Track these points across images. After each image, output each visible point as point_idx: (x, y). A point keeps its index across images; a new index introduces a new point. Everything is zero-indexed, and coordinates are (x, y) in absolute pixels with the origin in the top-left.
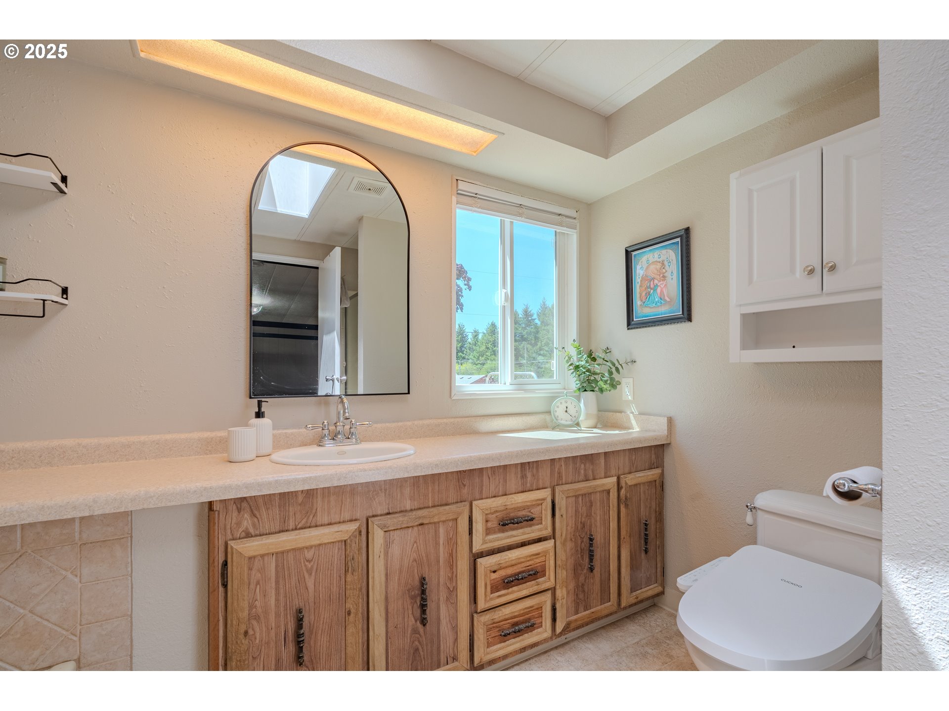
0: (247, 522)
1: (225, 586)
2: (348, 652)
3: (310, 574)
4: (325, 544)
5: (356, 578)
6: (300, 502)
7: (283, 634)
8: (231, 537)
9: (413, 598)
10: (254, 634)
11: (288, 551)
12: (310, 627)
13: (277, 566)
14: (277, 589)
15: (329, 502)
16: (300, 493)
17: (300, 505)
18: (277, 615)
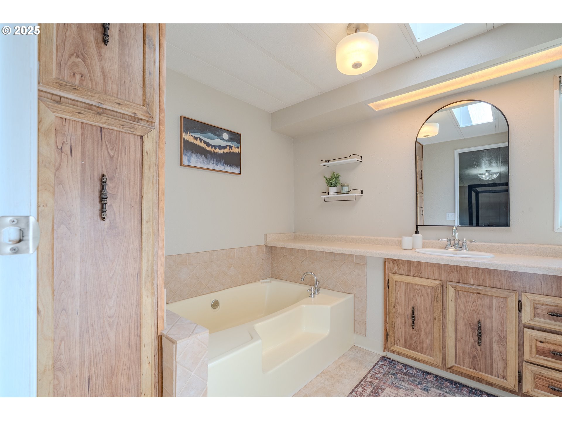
0: (396, 269)
1: (388, 288)
2: (434, 335)
3: (418, 296)
4: (425, 286)
5: (439, 305)
6: (415, 266)
7: (407, 314)
8: (390, 272)
9: (473, 329)
10: (397, 308)
11: (410, 283)
12: (418, 317)
13: (405, 288)
14: (405, 296)
15: (428, 269)
16: (415, 262)
17: (415, 267)
18: (405, 306)
